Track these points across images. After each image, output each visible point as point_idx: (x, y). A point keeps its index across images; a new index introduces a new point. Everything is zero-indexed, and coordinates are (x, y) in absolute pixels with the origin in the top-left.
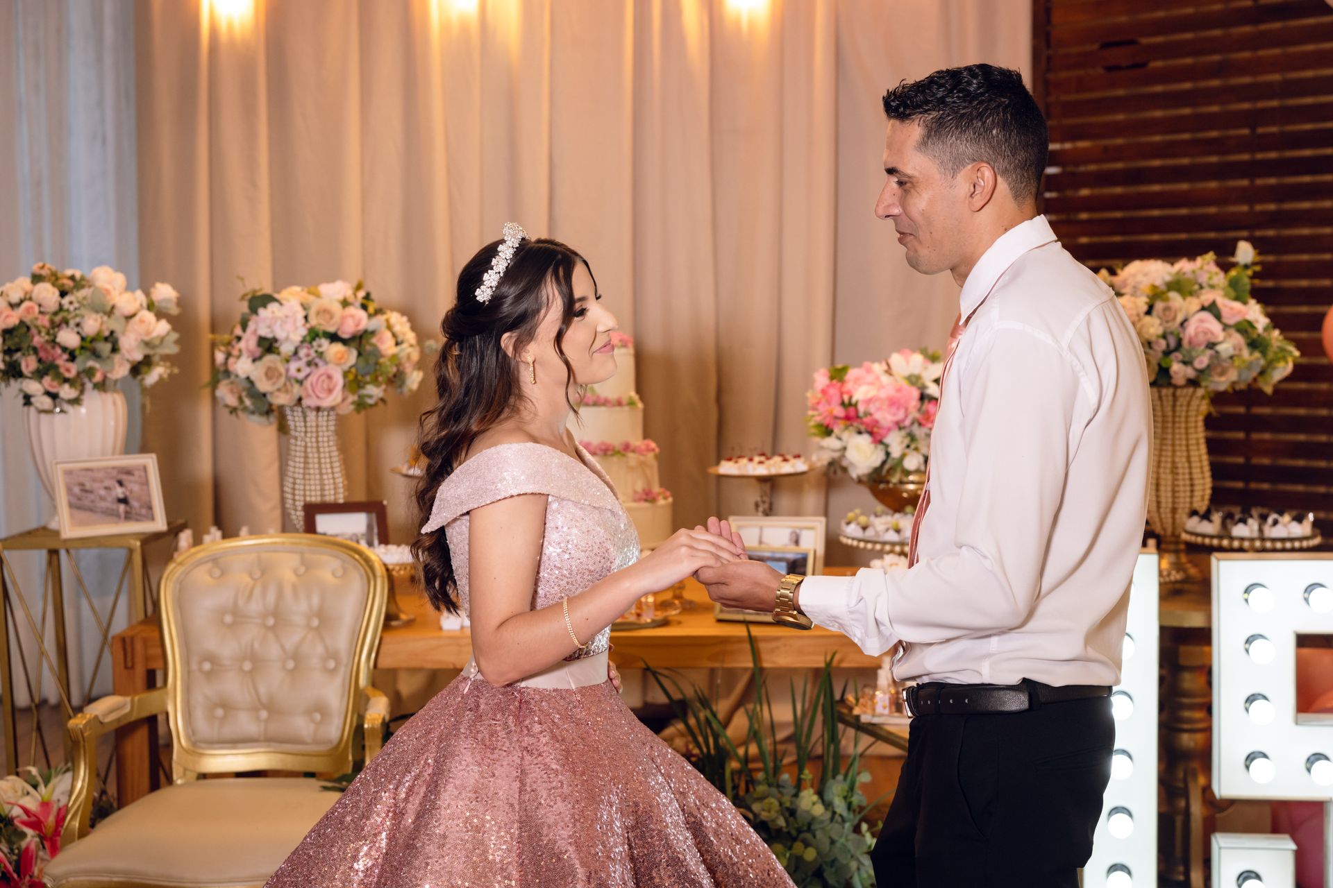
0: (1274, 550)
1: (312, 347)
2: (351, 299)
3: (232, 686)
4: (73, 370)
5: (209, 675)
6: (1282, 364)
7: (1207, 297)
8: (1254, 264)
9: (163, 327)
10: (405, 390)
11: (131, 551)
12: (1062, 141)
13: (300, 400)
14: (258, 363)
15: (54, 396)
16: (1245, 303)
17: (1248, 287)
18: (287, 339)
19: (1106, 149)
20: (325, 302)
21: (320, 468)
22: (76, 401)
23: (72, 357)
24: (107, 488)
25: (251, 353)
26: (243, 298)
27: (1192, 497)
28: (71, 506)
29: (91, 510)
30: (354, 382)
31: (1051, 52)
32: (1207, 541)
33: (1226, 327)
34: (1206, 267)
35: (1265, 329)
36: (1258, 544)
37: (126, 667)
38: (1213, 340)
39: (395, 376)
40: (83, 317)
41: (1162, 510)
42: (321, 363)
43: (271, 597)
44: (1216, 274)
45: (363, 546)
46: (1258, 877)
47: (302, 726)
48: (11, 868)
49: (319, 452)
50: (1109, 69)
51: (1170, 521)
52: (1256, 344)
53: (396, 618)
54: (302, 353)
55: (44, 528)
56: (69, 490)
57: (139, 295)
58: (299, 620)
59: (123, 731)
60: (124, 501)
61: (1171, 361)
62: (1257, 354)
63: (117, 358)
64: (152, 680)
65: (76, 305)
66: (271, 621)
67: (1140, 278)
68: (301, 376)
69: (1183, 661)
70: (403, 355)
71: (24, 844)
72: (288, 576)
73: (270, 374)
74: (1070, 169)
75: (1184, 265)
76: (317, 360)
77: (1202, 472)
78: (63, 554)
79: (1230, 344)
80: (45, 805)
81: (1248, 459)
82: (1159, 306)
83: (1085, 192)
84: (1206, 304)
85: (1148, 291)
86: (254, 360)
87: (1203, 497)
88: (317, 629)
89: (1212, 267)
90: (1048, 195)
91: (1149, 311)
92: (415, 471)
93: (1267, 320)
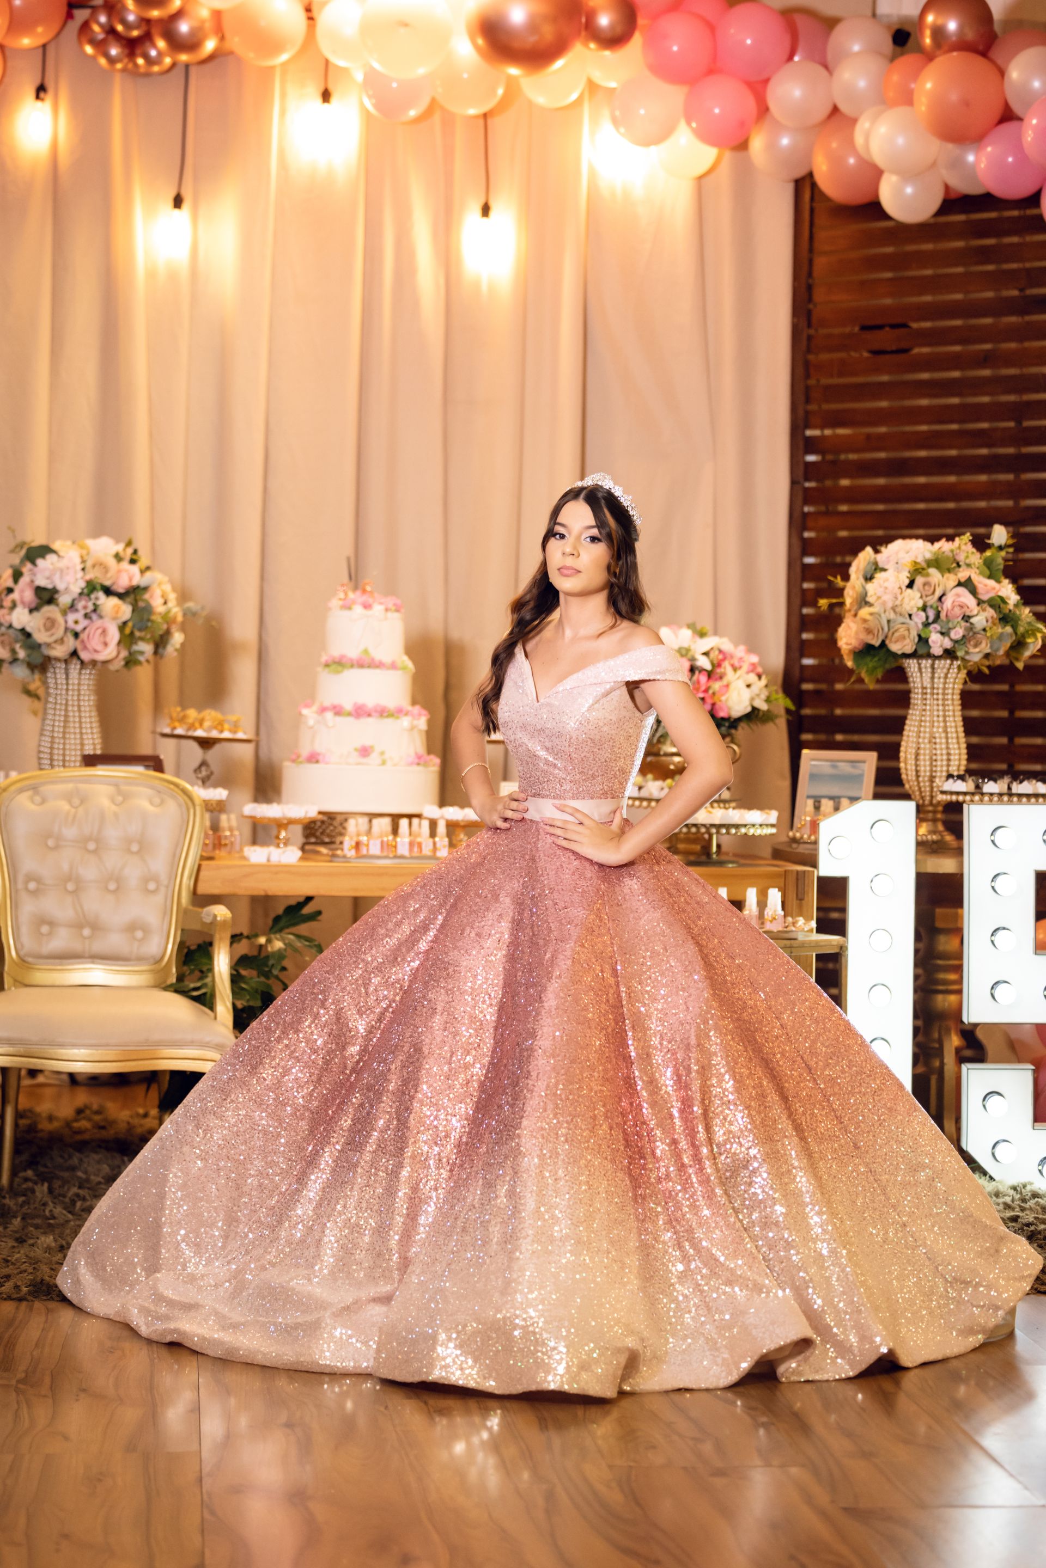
0: (1021, 803)
1: (90, 599)
2: (122, 554)
5: (37, 893)
6: (1032, 640)
7: (963, 574)
8: (1008, 546)
10: (170, 649)
12: (822, 427)
13: (74, 653)
14: (35, 614)
16: (999, 582)
17: (1002, 567)
18: (67, 590)
19: (869, 437)
20: (99, 556)
25: (26, 603)
27: (948, 765)
30: (128, 637)
31: (812, 332)
32: (960, 798)
33: (980, 602)
34: (963, 547)
35: (1016, 605)
36: (1005, 798)
38: (967, 614)
39: (162, 635)
41: (921, 779)
42: (96, 617)
43: (93, 823)
44: (973, 553)
46: (1001, 1096)
47: (125, 943)
50: (876, 353)
51: (928, 789)
52: (1006, 618)
54: (80, 605)
58: (116, 843)
61: (931, 632)
62: (1008, 629)
66: (91, 846)
67: (902, 554)
68: (78, 628)
69: (939, 924)
70: (170, 613)
72: (109, 803)
73: (50, 624)
74: (830, 457)
75: (944, 545)
76: (93, 613)
77: (958, 743)
79: (982, 618)
82: (919, 581)
83: (845, 482)
84: (963, 580)
85: (909, 567)
86: (31, 611)
87: (959, 766)
88: (138, 852)
89: (970, 548)
90: (807, 485)
91: (911, 585)
92: (179, 731)
93: (1018, 597)
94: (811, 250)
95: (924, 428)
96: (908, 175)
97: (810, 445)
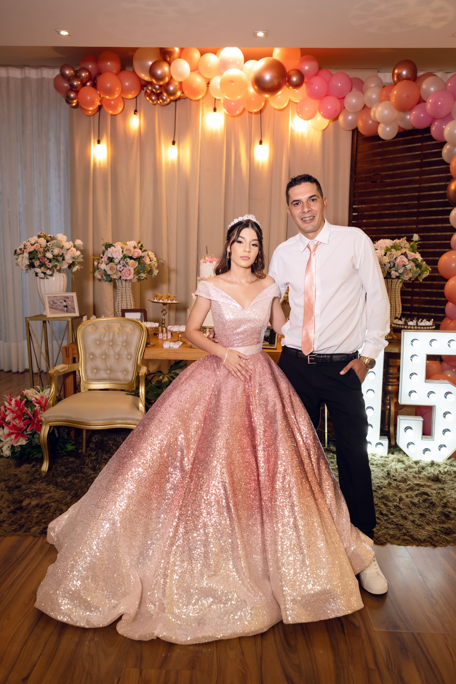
0: (421, 329)
1: (124, 261)
2: (137, 246)
3: (99, 363)
4: (50, 265)
5: (92, 359)
6: (426, 272)
7: (403, 251)
8: (419, 241)
9: (78, 253)
10: (153, 275)
11: (68, 322)
12: (358, 205)
13: (120, 277)
14: (108, 265)
15: (45, 273)
16: (415, 253)
17: (416, 248)
18: (117, 258)
19: (372, 207)
20: (128, 247)
21: (126, 299)
22: (51, 275)
23: (50, 262)
24: (61, 302)
25: (105, 262)
26: (103, 245)
27: (395, 313)
28: (50, 307)
29: (56, 309)
30: (137, 272)
31: (356, 176)
32: (400, 326)
33: (409, 260)
35: (421, 261)
36: (416, 327)
37: (66, 356)
38: (405, 264)
39: (150, 271)
40: (54, 249)
42: (127, 266)
43: (111, 336)
44: (407, 244)
45: (140, 322)
46: (411, 428)
47: (120, 376)
48: (32, 416)
49: (126, 294)
50: (374, 182)
52: (418, 266)
53: (150, 344)
54: (121, 262)
55: (42, 315)
56: (49, 303)
57: (71, 242)
58: (120, 343)
59: (66, 375)
60: (66, 306)
61: (392, 270)
62: (418, 269)
63: (64, 262)
64: (75, 360)
65: (52, 245)
66: (111, 344)
67: (383, 244)
68: (121, 270)
69: (390, 364)
70: (152, 264)
71: (35, 409)
72: (116, 330)
73: (111, 268)
74: (360, 213)
75: (397, 241)
76: (126, 265)
77: (399, 306)
78: (47, 322)
79: (410, 266)
80: (42, 397)
81: (412, 305)
82: (388, 253)
83: (365, 221)
84: (403, 253)
85: (385, 248)
86: (106, 264)
87: (399, 313)
88: (125, 346)
89: (405, 242)
90: (353, 222)
91: (385, 255)
92: (156, 300)
93: (422, 258)
94: (356, 152)
95: (388, 204)
96: (387, 124)
97: (355, 210)
